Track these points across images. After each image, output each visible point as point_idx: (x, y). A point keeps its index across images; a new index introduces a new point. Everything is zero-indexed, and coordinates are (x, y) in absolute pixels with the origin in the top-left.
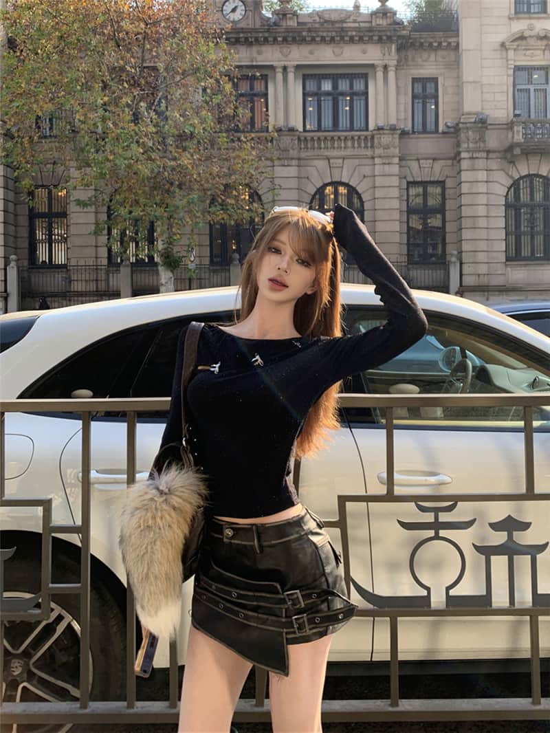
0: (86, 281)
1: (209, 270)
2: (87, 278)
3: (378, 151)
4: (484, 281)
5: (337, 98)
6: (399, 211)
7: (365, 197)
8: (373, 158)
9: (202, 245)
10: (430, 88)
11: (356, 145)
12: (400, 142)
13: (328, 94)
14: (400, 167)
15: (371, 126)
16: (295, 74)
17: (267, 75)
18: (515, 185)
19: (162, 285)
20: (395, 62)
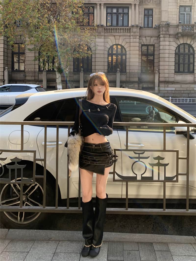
0: (31, 76)
1: (73, 74)
2: (32, 75)
3: (132, 34)
4: (167, 79)
5: (118, 15)
6: (138, 55)
7: (127, 50)
8: (130, 36)
9: (71, 65)
10: (150, 12)
11: (124, 31)
12: (139, 31)
13: (115, 13)
14: (139, 39)
15: (130, 25)
16: (104, 6)
17: (94, 7)
18: (179, 47)
19: (57, 78)
20: (138, 3)
